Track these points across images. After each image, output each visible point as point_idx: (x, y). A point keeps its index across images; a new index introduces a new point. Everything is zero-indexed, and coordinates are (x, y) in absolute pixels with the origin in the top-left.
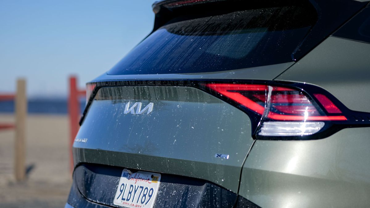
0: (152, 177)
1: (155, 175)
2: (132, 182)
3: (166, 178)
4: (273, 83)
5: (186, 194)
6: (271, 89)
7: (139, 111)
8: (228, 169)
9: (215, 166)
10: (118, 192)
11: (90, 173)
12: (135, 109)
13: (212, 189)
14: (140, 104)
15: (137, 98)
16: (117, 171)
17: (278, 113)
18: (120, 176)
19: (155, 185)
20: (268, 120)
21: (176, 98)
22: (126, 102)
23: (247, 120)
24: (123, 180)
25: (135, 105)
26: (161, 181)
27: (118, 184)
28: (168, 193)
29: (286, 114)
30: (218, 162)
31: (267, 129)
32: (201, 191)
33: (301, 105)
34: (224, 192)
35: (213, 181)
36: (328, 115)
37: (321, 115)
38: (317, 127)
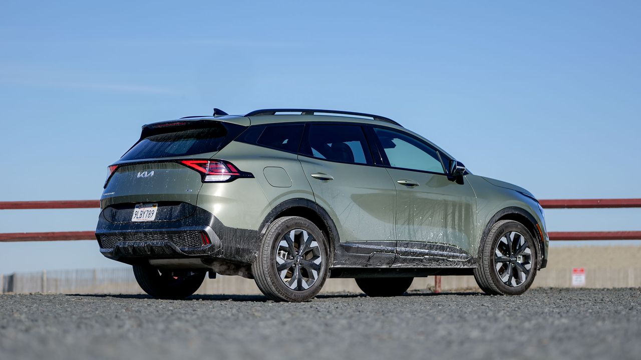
0: (153, 205)
1: (155, 204)
2: (142, 209)
3: (161, 204)
4: (210, 160)
5: (171, 210)
6: (209, 162)
7: (146, 176)
8: (192, 196)
9: (186, 195)
10: (134, 215)
11: (114, 210)
12: (144, 175)
13: (184, 205)
14: (147, 172)
15: (144, 169)
16: (132, 206)
17: (212, 172)
18: (134, 208)
19: (155, 209)
20: (208, 175)
21: (166, 168)
22: (138, 172)
23: (199, 175)
24: (136, 209)
25: (144, 173)
26: (158, 206)
27: (133, 212)
28: (162, 211)
29: (215, 172)
30: (187, 193)
31: (208, 178)
32: (179, 207)
33: (221, 168)
34: (190, 206)
35: (185, 201)
36: (232, 172)
37: (229, 172)
38: (228, 177)
